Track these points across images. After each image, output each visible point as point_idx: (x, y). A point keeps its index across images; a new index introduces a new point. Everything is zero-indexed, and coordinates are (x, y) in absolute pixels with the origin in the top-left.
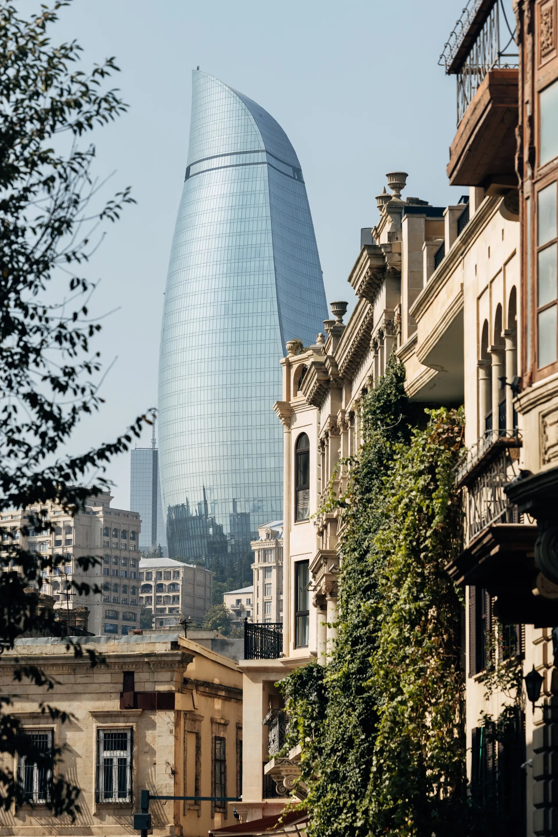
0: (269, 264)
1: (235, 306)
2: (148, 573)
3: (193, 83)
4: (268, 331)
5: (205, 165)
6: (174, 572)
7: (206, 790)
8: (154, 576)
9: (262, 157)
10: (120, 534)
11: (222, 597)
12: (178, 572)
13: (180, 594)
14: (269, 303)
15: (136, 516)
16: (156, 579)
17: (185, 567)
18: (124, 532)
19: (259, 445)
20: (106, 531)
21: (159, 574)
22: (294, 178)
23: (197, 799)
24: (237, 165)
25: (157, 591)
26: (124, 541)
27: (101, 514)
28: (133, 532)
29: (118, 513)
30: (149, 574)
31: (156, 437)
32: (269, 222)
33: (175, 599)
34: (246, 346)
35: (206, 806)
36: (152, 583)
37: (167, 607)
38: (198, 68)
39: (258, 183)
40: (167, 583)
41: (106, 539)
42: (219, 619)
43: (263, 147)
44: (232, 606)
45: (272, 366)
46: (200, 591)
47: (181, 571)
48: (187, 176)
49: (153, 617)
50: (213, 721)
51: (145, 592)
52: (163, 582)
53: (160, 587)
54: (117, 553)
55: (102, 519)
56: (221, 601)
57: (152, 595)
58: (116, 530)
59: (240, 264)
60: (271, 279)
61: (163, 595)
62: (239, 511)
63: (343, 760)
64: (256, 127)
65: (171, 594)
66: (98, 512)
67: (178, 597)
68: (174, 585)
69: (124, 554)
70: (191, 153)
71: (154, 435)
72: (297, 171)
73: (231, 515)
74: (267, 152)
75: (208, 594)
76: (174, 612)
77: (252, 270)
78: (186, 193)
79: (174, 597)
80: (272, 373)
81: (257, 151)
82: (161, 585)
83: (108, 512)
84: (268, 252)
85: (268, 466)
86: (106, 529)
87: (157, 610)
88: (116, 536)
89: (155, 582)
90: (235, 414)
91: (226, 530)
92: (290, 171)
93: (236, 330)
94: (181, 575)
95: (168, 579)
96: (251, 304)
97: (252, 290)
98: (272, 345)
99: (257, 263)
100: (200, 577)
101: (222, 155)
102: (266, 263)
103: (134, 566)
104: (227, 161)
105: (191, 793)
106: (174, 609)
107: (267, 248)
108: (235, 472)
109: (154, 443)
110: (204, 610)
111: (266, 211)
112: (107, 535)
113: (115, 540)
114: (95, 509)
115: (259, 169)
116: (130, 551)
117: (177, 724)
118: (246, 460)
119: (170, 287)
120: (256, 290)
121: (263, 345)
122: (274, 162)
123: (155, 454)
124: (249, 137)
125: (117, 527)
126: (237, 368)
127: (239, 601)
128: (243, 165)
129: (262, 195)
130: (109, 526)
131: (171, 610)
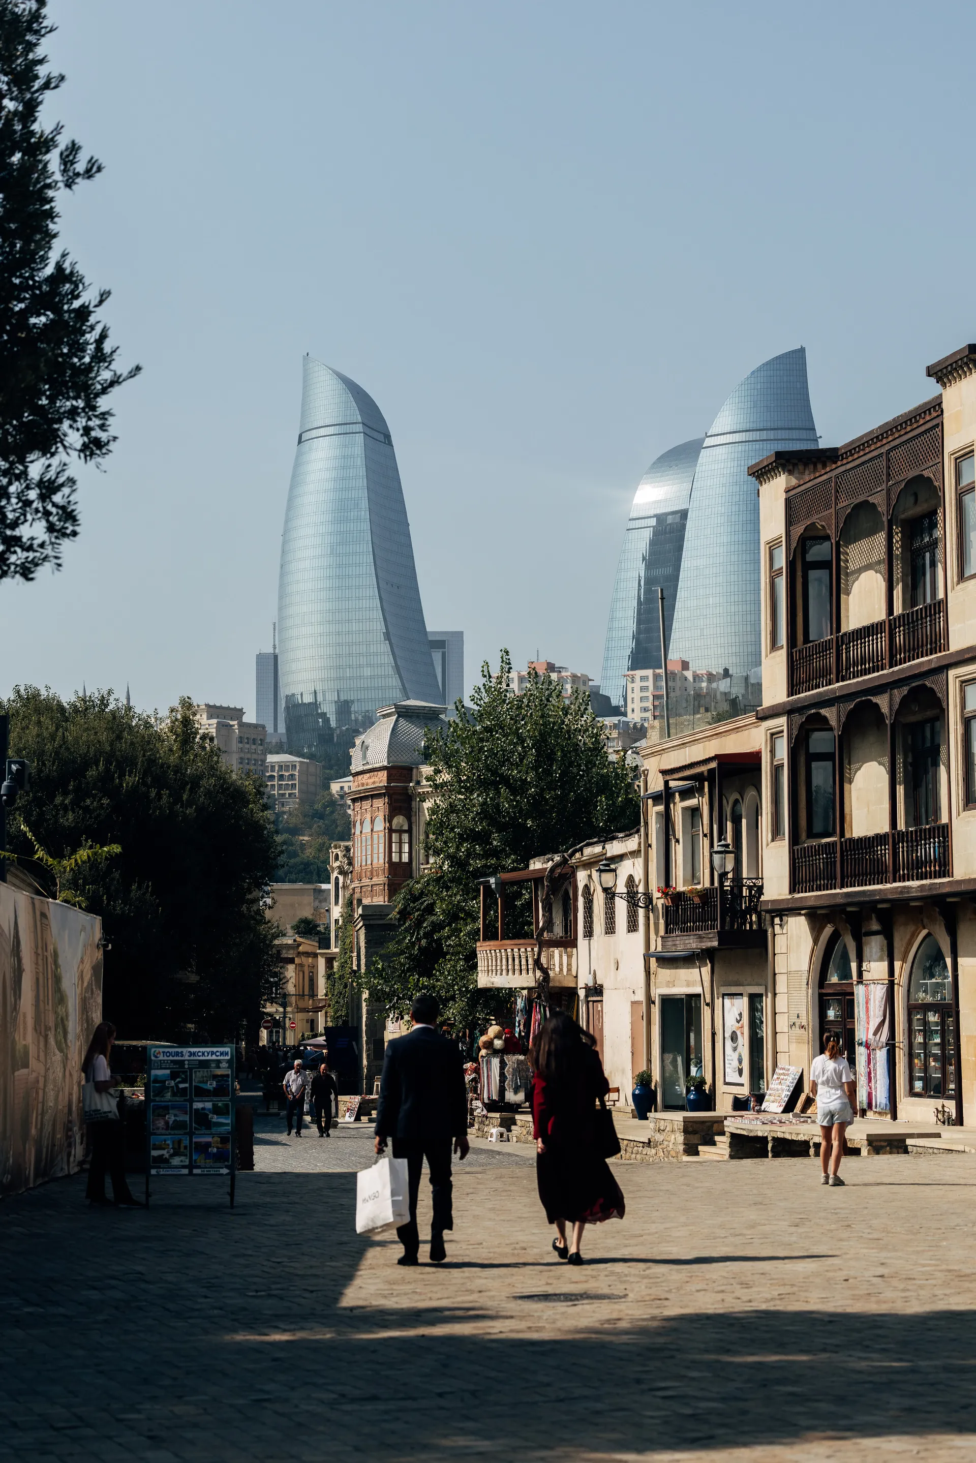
0: (365, 514)
1: (338, 547)
2: (272, 766)
3: (304, 366)
4: (364, 568)
5: (314, 433)
6: (292, 765)
7: (306, 992)
8: (277, 768)
9: (359, 428)
10: (251, 741)
11: (329, 784)
12: (295, 765)
13: (297, 782)
14: (365, 545)
15: (263, 727)
16: (278, 771)
17: (300, 762)
18: (254, 740)
19: (358, 658)
20: (241, 739)
21: (281, 767)
22: (385, 443)
23: (303, 995)
24: (339, 434)
25: (279, 780)
26: (253, 747)
27: (236, 727)
28: (261, 740)
29: (249, 725)
30: (273, 768)
31: (277, 643)
32: (365, 480)
33: (293, 786)
34: (347, 579)
35: (306, 997)
36: (275, 774)
37: (287, 792)
38: (308, 354)
39: (356, 448)
40: (287, 774)
41: (240, 745)
42: (327, 802)
43: (360, 420)
44: (337, 792)
45: (368, 595)
46: (312, 779)
47: (298, 765)
48: (300, 442)
49: (276, 800)
50: (309, 966)
51: (270, 781)
52: (283, 773)
53: (281, 777)
54: (249, 756)
55: (237, 731)
56: (329, 788)
57: (276, 783)
58: (247, 738)
59: (342, 514)
60: (366, 526)
61: (284, 783)
62: (342, 699)
63: (339, 998)
64: (354, 403)
65: (290, 783)
66: (234, 725)
67: (295, 784)
68: (292, 775)
69: (255, 756)
70: (302, 424)
71: (274, 642)
72: (388, 437)
73: (335, 702)
74: (363, 424)
75: (318, 782)
76: (293, 796)
77: (352, 518)
78: (299, 455)
79: (292, 784)
80: (368, 601)
81: (356, 423)
82: (282, 776)
83: (242, 725)
84: (364, 504)
85: (365, 675)
86: (241, 737)
87: (279, 794)
88: (248, 743)
89: (278, 773)
90: (339, 633)
91: (333, 724)
92: (381, 437)
93: (339, 566)
94: (298, 768)
95: (288, 771)
96: (351, 546)
97: (351, 535)
98: (368, 578)
99: (356, 513)
100: (312, 769)
101: (327, 426)
102: (363, 513)
103: (262, 765)
104: (331, 430)
105: (301, 993)
106: (292, 793)
107: (363, 501)
108: (339, 679)
109: (275, 648)
110: (316, 794)
111: (362, 472)
112: (241, 742)
113: (247, 746)
114: (232, 723)
115: (357, 438)
116: (258, 754)
117: (296, 969)
118: (348, 669)
119: (286, 532)
120: (355, 535)
121: (361, 579)
122: (368, 431)
123: (276, 657)
124: (349, 411)
125: (248, 736)
126: (340, 596)
127: (342, 788)
128: (344, 434)
129: (359, 459)
130: (242, 735)
131: (290, 794)
